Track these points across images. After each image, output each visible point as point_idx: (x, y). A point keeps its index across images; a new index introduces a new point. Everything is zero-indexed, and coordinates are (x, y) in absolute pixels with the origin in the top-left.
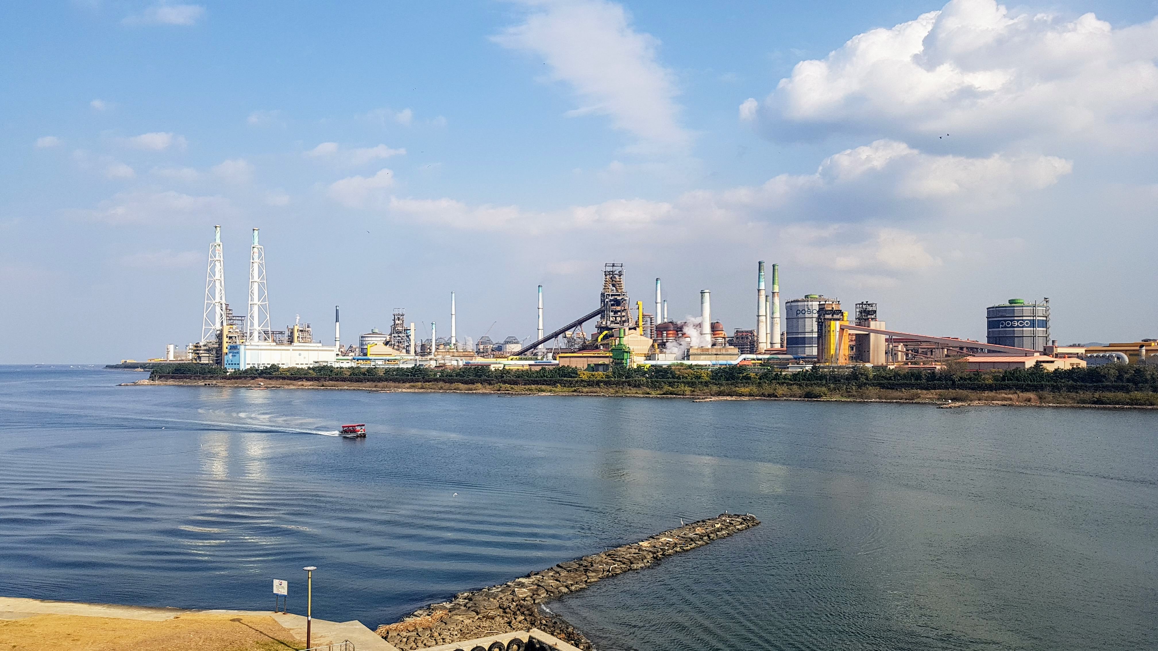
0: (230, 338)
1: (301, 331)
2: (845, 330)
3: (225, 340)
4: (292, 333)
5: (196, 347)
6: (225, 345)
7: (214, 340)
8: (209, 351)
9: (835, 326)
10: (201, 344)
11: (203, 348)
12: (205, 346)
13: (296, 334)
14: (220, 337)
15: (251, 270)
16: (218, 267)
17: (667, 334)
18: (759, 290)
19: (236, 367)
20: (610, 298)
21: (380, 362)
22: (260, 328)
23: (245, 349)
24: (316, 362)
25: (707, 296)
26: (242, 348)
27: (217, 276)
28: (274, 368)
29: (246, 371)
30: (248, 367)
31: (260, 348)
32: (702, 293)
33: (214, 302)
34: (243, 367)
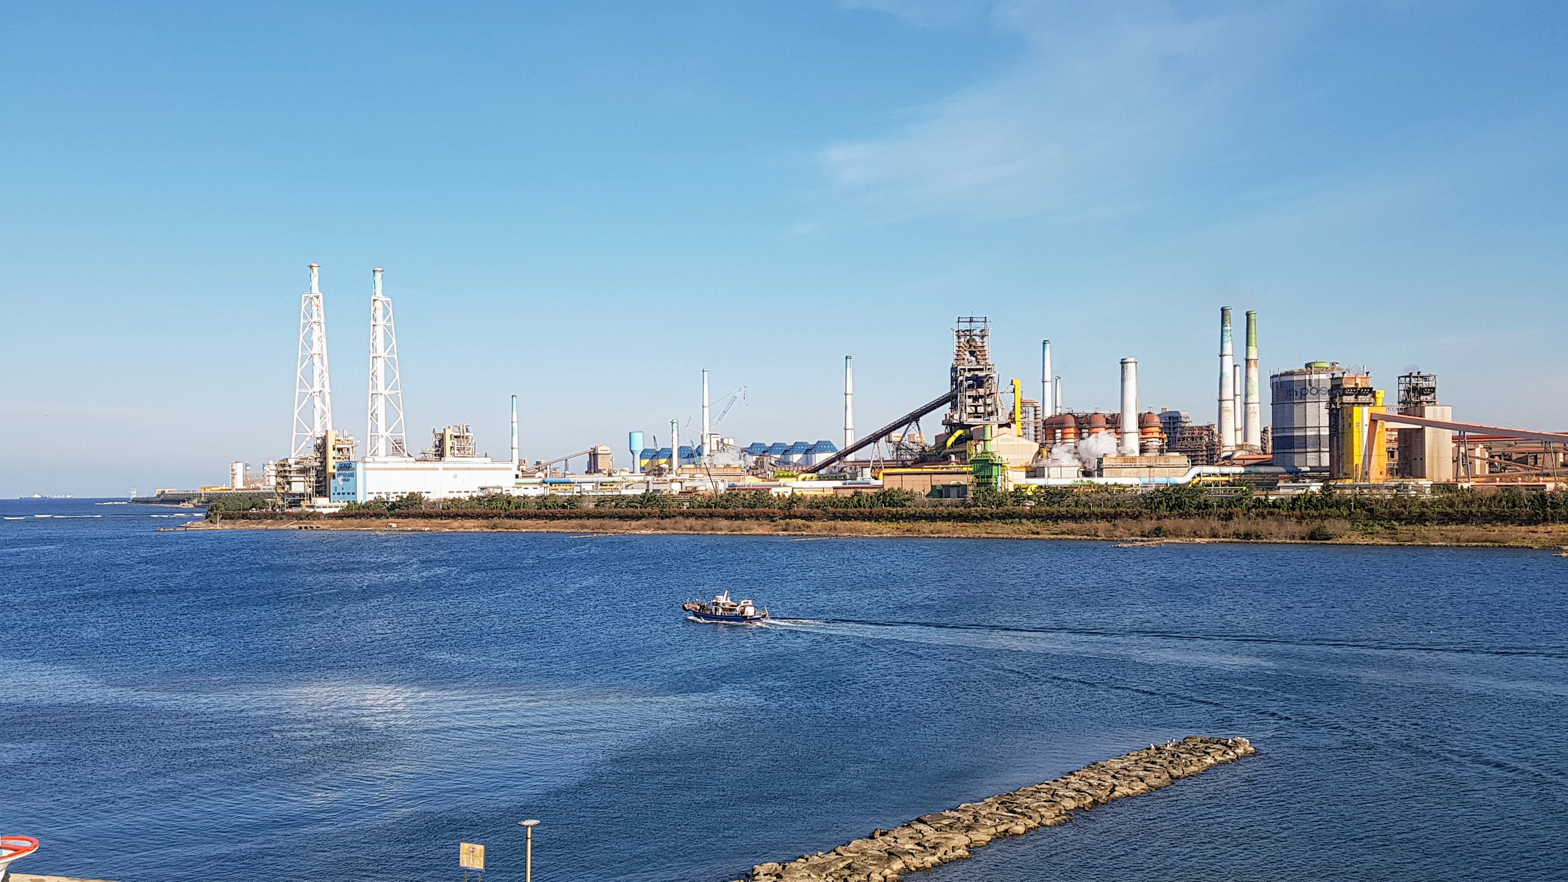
0: (340, 450)
1: (457, 438)
2: (1379, 422)
3: (331, 454)
4: (442, 441)
5: (284, 466)
6: (331, 463)
7: (311, 453)
8: (304, 471)
9: (1361, 416)
10: (291, 462)
11: (294, 467)
12: (297, 463)
13: (448, 443)
14: (322, 448)
15: (372, 338)
16: (318, 333)
17: (1063, 434)
18: (1222, 355)
19: (351, 498)
20: (967, 374)
21: (588, 487)
22: (388, 434)
23: (365, 469)
24: (482, 489)
25: (1131, 368)
26: (360, 467)
27: (316, 349)
28: (414, 499)
29: (367, 506)
30: (371, 498)
31: (389, 467)
32: (1123, 363)
33: (311, 391)
34: (361, 499)
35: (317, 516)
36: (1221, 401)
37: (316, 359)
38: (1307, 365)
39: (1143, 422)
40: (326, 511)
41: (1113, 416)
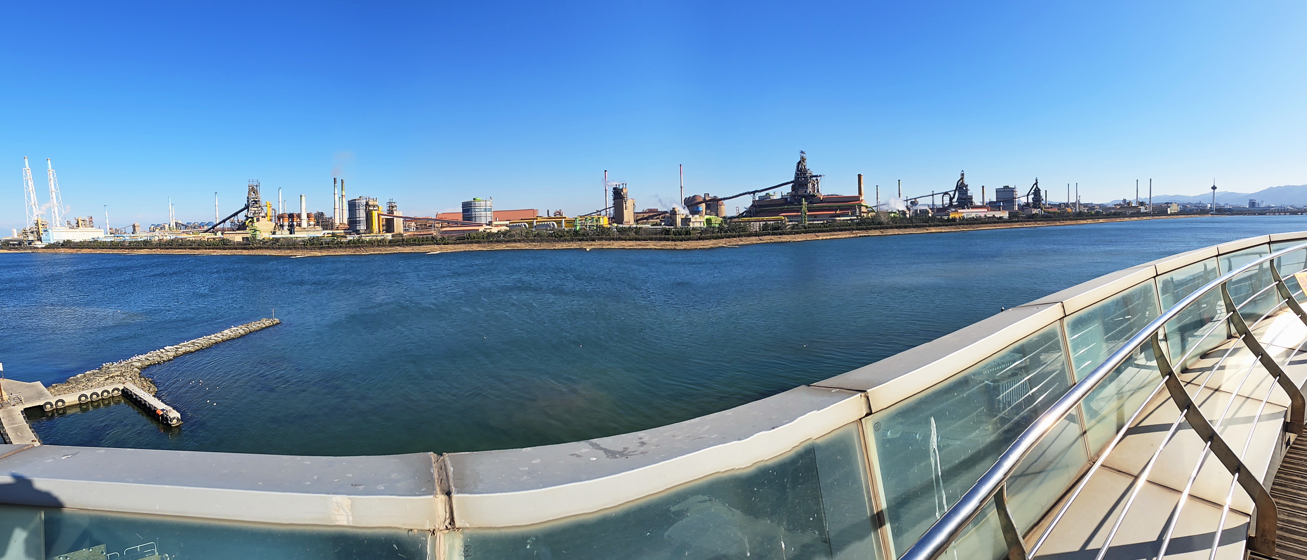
0: (43, 225)
1: (83, 220)
2: (381, 216)
3: (40, 226)
4: (78, 222)
5: (25, 230)
6: (40, 229)
7: (34, 226)
8: (32, 232)
9: (375, 214)
10: (27, 229)
11: (29, 231)
12: (29, 230)
13: (80, 223)
14: (37, 224)
15: (50, 184)
16: (30, 183)
17: (283, 220)
18: (334, 194)
19: (49, 242)
20: (252, 200)
21: (127, 238)
22: (59, 220)
23: (52, 232)
24: (93, 239)
25: (303, 198)
26: (50, 231)
27: (31, 189)
28: (69, 241)
29: (54, 244)
30: (55, 241)
31: (60, 230)
32: (301, 196)
33: (31, 204)
34: (52, 242)
35: (37, 248)
36: (335, 209)
37: (31, 192)
38: (360, 197)
39: (309, 216)
40: (40, 246)
41: (299, 214)
